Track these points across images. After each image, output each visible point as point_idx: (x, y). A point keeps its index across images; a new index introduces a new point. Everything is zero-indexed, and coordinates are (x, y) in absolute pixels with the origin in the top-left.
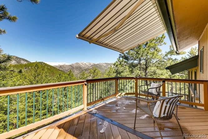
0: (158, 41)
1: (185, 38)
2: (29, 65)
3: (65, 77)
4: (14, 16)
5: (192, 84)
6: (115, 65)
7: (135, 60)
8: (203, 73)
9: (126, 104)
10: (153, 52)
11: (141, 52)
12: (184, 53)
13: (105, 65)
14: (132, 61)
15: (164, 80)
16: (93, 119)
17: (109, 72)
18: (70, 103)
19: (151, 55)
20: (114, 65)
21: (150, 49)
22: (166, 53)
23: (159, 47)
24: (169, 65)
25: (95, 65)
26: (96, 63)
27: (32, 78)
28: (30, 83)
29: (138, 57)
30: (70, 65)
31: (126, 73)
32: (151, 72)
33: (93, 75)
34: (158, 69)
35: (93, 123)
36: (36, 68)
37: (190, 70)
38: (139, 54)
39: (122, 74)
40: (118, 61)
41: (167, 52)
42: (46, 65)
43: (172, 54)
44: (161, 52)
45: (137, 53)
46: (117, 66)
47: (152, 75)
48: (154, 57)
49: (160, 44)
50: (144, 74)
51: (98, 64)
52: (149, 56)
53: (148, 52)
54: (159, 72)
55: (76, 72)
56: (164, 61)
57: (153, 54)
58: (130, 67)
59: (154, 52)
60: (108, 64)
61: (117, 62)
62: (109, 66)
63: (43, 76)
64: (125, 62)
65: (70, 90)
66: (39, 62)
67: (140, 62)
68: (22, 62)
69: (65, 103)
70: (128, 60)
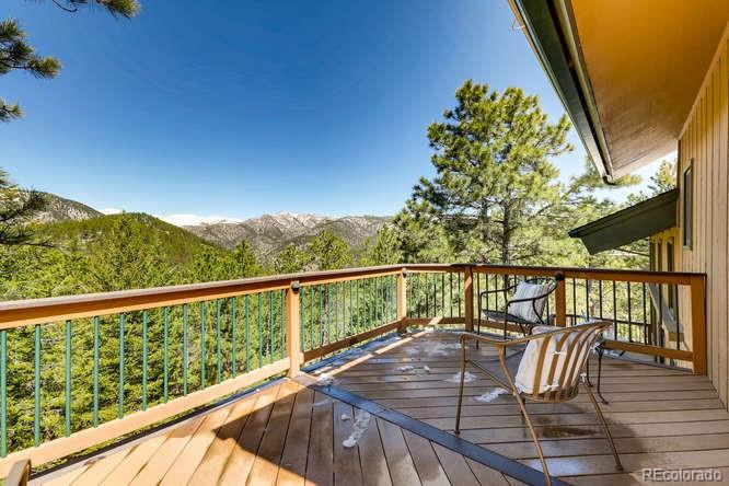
0: (548, 139)
1: (628, 132)
2: (97, 225)
3: (225, 265)
4: (50, 58)
5: (660, 286)
6: (400, 223)
7: (468, 204)
8: (692, 249)
9: (434, 357)
10: (529, 176)
11: (487, 177)
12: (635, 181)
13: (365, 223)
14: (457, 210)
15: (561, 275)
16: (319, 404)
17: (380, 246)
18: (242, 355)
19: (523, 188)
20: (395, 222)
21: (520, 168)
22: (573, 182)
23: (549, 160)
24: (583, 222)
25: (329, 222)
26: (334, 217)
27: (108, 270)
28: (100, 286)
29: (477, 196)
30: (241, 225)
31: (435, 250)
32: (524, 246)
33: (325, 260)
34: (545, 234)
35: (321, 416)
36: (124, 234)
37: (656, 238)
38: (482, 185)
39: (422, 252)
40: (407, 209)
41: (578, 175)
42: (156, 223)
43: (594, 186)
44: (557, 176)
45: (475, 180)
46: (404, 225)
47: (527, 257)
48: (531, 195)
49: (552, 151)
50: (497, 253)
51: (339, 221)
52: (517, 191)
53: (512, 177)
54: (549, 245)
55: (263, 248)
56: (566, 210)
57: (529, 183)
58: (448, 230)
59: (533, 178)
60: (377, 218)
61: (405, 212)
62: (379, 227)
63: (149, 263)
64: (433, 212)
65: (242, 310)
66: (133, 214)
67: (484, 212)
68: (73, 213)
69: (224, 355)
70: (442, 205)
